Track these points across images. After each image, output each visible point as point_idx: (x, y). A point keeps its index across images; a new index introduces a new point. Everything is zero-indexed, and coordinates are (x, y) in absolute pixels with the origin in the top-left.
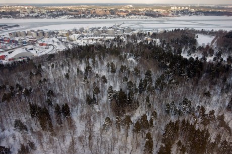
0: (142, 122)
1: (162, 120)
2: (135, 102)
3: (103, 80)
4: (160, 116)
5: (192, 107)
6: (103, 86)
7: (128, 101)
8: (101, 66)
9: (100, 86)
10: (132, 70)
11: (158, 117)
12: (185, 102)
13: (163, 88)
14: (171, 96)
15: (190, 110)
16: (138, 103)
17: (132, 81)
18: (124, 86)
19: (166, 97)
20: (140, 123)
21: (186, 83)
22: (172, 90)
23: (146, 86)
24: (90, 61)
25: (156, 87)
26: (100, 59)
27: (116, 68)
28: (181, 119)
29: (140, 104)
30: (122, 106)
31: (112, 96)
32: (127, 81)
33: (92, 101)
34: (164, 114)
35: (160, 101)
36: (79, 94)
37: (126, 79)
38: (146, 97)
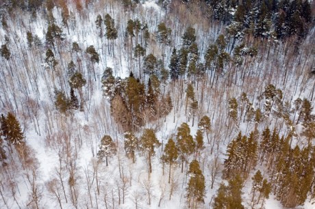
0: (179, 140)
1: (222, 133)
2: (163, 100)
3: (90, 56)
4: (217, 124)
5: (284, 101)
6: (91, 69)
7: (148, 97)
8: (83, 24)
9: (85, 69)
10: (153, 29)
11: (213, 128)
12: (270, 92)
13: (221, 66)
14: (239, 82)
15: (280, 110)
16: (170, 102)
17: (155, 55)
18: (138, 66)
19: (229, 85)
20: (176, 141)
21: (272, 52)
22: (242, 70)
23: (185, 63)
24: (56, 13)
25: (208, 64)
26: (79, 7)
27: (118, 27)
28: (261, 129)
29: (174, 103)
30: (136, 110)
31: (112, 90)
32: (143, 54)
33: (68, 104)
34: (226, 120)
35: (217, 94)
36: (37, 90)
37: (140, 50)
38: (185, 87)
